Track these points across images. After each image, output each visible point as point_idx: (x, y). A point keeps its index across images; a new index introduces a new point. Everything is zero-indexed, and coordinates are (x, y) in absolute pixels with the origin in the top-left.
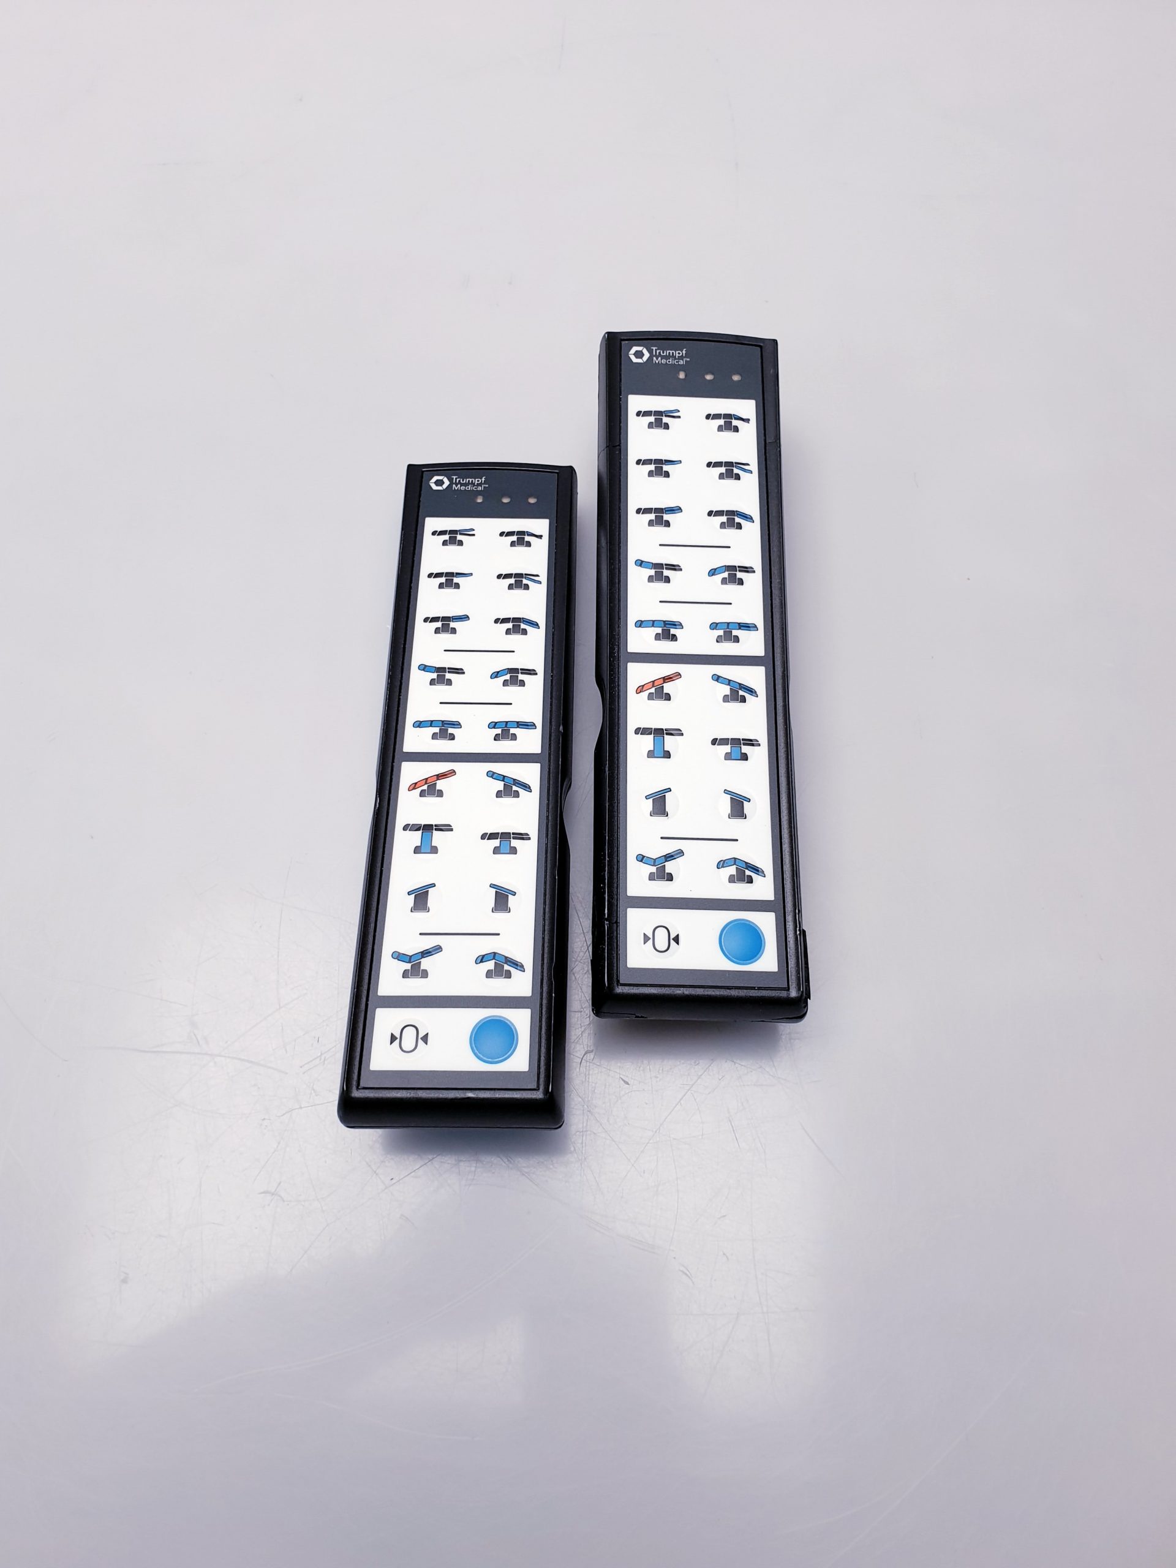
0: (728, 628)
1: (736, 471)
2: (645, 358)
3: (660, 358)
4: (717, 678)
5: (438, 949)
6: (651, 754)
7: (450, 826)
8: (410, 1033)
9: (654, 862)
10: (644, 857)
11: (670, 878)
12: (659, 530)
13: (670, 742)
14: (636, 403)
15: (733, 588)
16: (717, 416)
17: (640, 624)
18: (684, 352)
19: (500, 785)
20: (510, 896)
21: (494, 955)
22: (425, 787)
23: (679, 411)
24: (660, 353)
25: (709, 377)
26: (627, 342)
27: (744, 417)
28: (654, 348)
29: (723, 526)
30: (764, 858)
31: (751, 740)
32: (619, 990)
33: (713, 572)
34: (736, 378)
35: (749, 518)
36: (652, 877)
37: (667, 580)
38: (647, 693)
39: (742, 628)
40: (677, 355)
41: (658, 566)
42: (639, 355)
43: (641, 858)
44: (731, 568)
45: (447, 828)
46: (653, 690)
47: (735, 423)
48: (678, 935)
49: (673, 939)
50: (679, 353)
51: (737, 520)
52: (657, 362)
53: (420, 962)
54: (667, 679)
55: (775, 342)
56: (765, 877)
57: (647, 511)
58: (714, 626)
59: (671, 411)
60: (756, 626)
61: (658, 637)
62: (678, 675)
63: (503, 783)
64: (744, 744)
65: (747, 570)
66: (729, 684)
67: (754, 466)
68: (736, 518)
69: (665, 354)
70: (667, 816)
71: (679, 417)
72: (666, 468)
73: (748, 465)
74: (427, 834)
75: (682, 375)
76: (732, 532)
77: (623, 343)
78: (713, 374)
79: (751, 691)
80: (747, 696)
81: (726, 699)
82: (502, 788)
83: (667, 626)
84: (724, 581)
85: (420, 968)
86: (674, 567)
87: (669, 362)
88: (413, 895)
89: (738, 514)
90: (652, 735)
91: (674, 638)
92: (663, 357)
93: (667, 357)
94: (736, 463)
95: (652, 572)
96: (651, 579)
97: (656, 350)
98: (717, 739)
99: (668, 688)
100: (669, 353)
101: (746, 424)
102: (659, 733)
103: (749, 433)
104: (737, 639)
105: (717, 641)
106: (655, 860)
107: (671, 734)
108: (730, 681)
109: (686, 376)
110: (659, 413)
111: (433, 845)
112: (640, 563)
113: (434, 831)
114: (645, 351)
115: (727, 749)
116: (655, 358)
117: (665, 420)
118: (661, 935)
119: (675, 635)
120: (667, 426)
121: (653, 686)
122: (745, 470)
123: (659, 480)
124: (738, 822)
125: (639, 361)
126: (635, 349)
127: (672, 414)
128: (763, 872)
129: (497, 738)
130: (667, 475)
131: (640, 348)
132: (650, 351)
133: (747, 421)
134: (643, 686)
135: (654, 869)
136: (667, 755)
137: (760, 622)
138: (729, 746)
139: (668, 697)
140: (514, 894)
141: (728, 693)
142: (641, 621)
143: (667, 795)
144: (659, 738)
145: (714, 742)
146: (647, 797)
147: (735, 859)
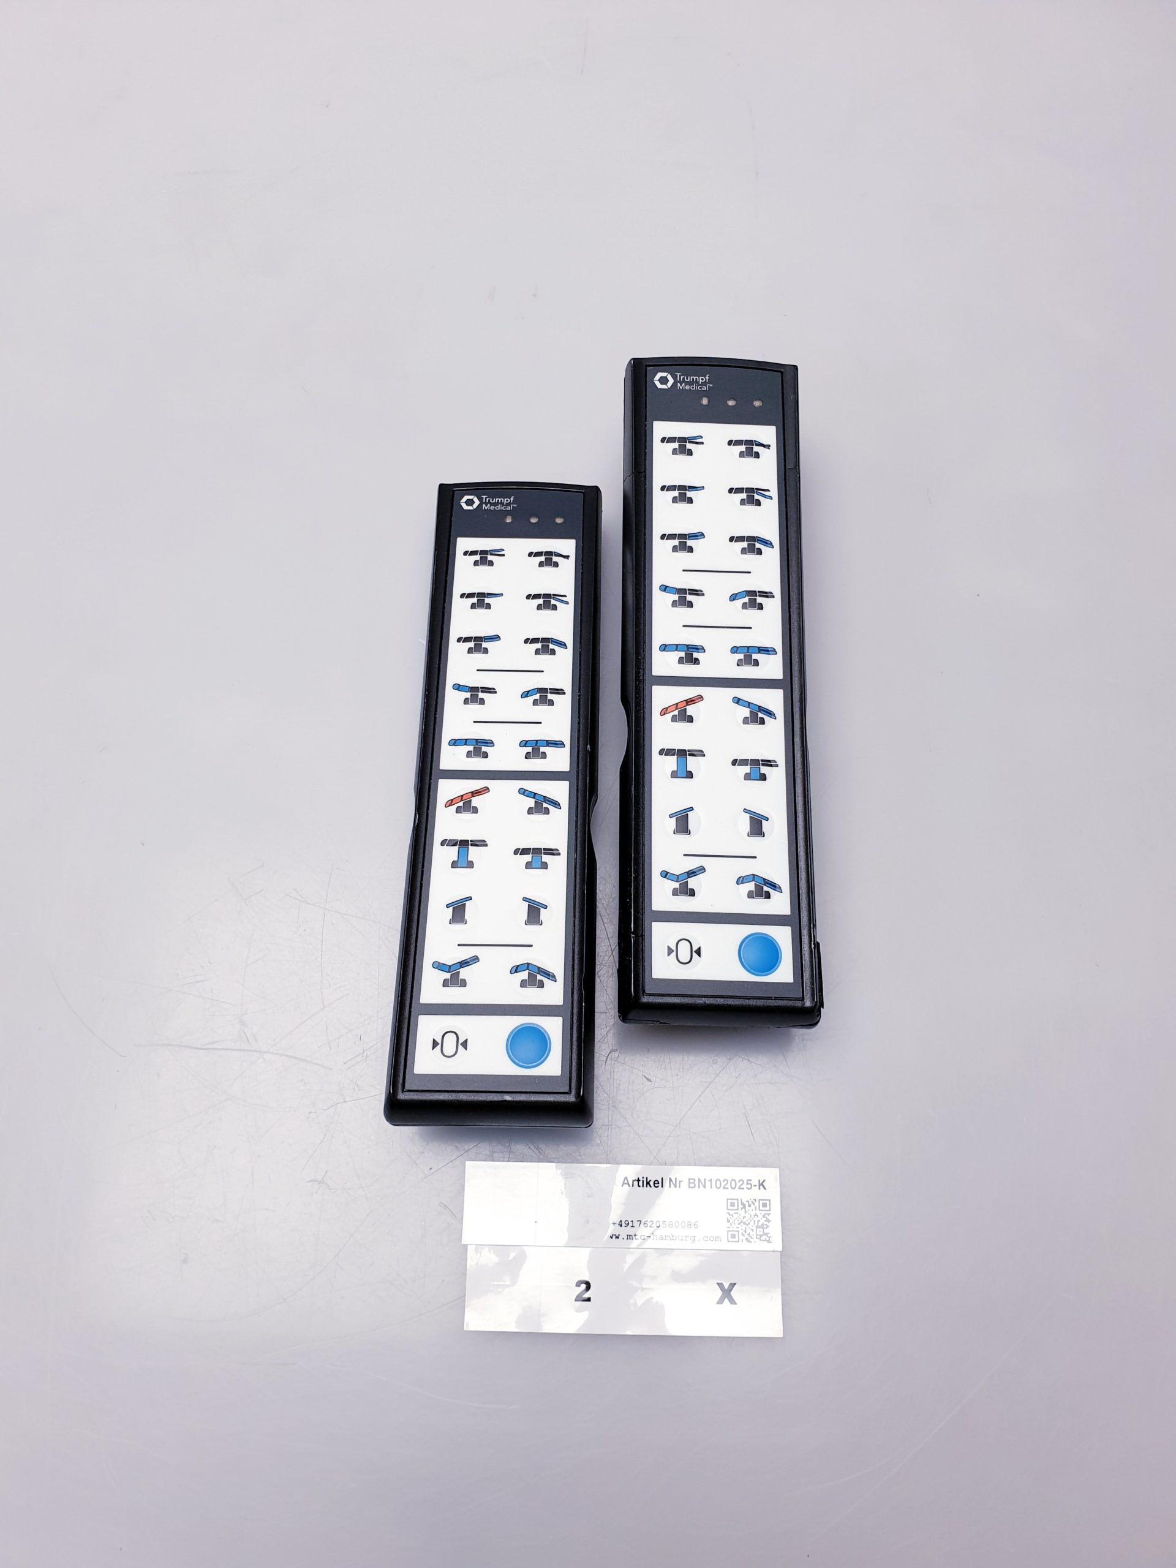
0: (748, 652)
1: (757, 497)
2: (670, 384)
3: (684, 384)
4: (737, 701)
5: (475, 959)
6: (674, 775)
7: (484, 841)
8: (450, 1040)
9: (677, 878)
10: (667, 873)
11: (692, 893)
12: (683, 555)
13: (692, 763)
14: (661, 429)
15: (753, 613)
16: (738, 443)
17: (664, 648)
18: (707, 378)
19: (531, 802)
20: (542, 909)
21: (528, 966)
22: (461, 804)
23: (702, 437)
24: (684, 378)
25: (731, 403)
26: (652, 368)
27: (765, 443)
28: (678, 374)
29: (744, 551)
30: (781, 874)
31: (769, 761)
32: (645, 999)
33: (734, 597)
34: (757, 404)
35: (769, 544)
36: (675, 893)
37: (690, 605)
38: (671, 715)
39: (761, 652)
40: (701, 381)
41: (682, 591)
42: (664, 380)
43: (665, 874)
44: (752, 593)
45: (481, 843)
46: (676, 713)
47: (756, 449)
48: (700, 948)
49: (695, 952)
50: (702, 379)
51: (758, 545)
52: (681, 388)
53: (459, 972)
54: (690, 702)
55: (795, 368)
56: (782, 892)
57: (671, 537)
58: (735, 650)
59: (695, 438)
60: (774, 650)
61: (681, 661)
62: (701, 698)
63: (534, 800)
64: (763, 765)
65: (766, 594)
66: (749, 707)
67: (774, 492)
68: (756, 543)
69: (689, 380)
70: (690, 834)
71: (702, 443)
72: (689, 494)
73: (768, 490)
74: (463, 849)
75: (705, 401)
76: (752, 557)
77: (648, 368)
78: (735, 400)
79: (770, 714)
80: (766, 718)
81: (746, 721)
82: (533, 805)
83: (690, 650)
84: (744, 606)
85: (459, 977)
86: (696, 592)
87: (693, 388)
88: (452, 908)
89: (758, 540)
90: (676, 756)
91: (696, 661)
92: (687, 383)
93: (691, 383)
94: (757, 489)
95: (676, 597)
96: (674, 604)
97: (680, 375)
98: (737, 760)
99: (690, 710)
100: (693, 379)
101: (766, 450)
102: (682, 754)
103: (769, 459)
104: (756, 663)
105: (738, 665)
106: (678, 876)
107: (694, 755)
108: (749, 703)
109: (709, 402)
110: (683, 440)
111: (469, 860)
112: (665, 588)
113: (470, 846)
114: (670, 377)
115: (746, 769)
116: (679, 384)
117: (689, 446)
118: (684, 948)
119: (697, 659)
120: (690, 453)
121: (677, 709)
122: (765, 496)
123: (683, 506)
124: (756, 840)
125: (664, 387)
126: (659, 375)
127: (694, 440)
128: (780, 888)
129: (528, 756)
130: (690, 501)
131: (664, 374)
132: (674, 377)
133: (768, 447)
134: (667, 708)
135: (677, 885)
136: (690, 775)
137: (778, 645)
138: (749, 766)
139: (690, 719)
140: (545, 907)
141: (748, 715)
142: (665, 645)
143: (690, 814)
144: (682, 759)
145: (734, 762)
146: (671, 816)
147: (754, 875)
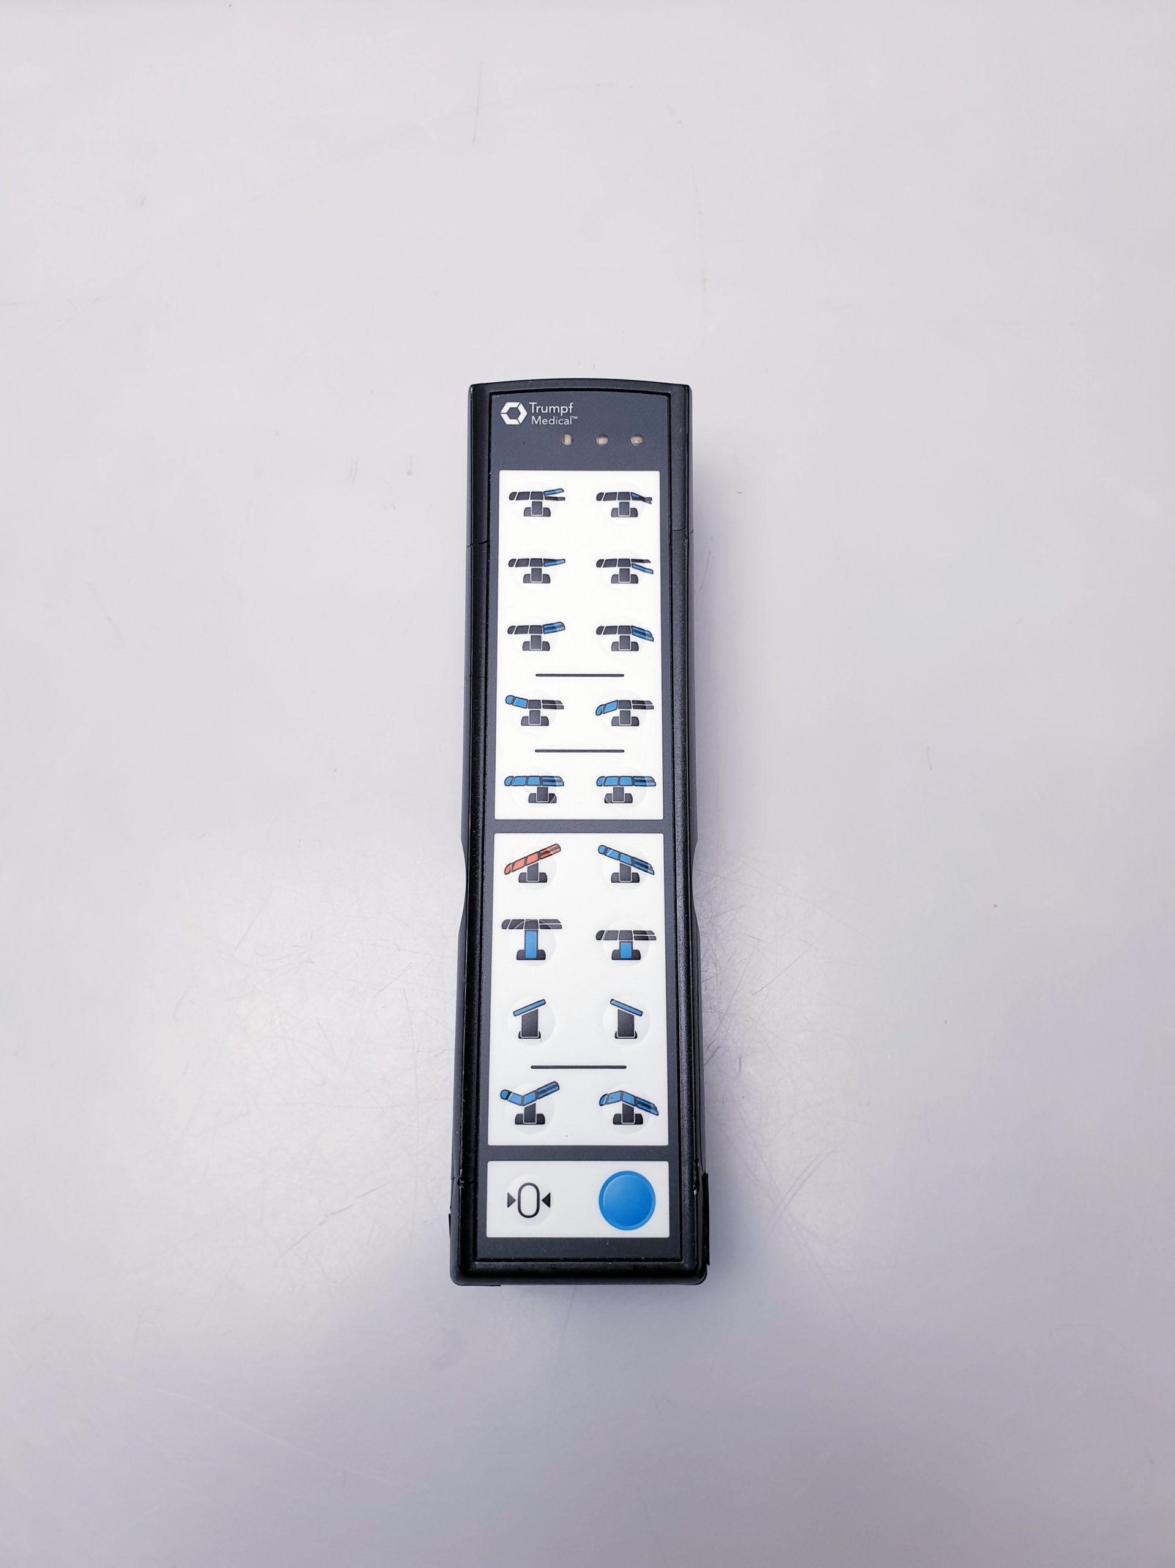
0: (619, 784)
1: (633, 571)
2: (521, 418)
3: (540, 417)
4: (604, 851)
6: (521, 956)
9: (521, 1100)
10: (510, 1093)
11: (541, 1120)
12: (537, 655)
13: (545, 938)
14: (510, 481)
15: (627, 730)
16: (610, 496)
17: (511, 781)
18: (571, 407)
23: (563, 491)
24: (540, 409)
25: (602, 441)
26: (498, 396)
27: (645, 496)
28: (533, 404)
29: (615, 647)
30: (656, 1090)
31: (644, 932)
32: (478, 1264)
33: (601, 710)
34: (636, 440)
35: (648, 635)
36: (519, 1121)
37: (545, 722)
38: (518, 873)
39: (636, 784)
40: (562, 411)
41: (534, 704)
42: (514, 413)
43: (506, 1095)
44: (624, 704)
46: (525, 870)
47: (633, 504)
48: (549, 1195)
49: (543, 1200)
50: (564, 410)
51: (633, 638)
52: (536, 423)
54: (543, 854)
55: (686, 389)
56: (658, 1115)
57: (521, 630)
58: (602, 781)
59: (553, 491)
60: (653, 781)
61: (532, 799)
62: (557, 848)
64: (636, 938)
65: (642, 705)
66: (618, 859)
67: (656, 565)
68: (631, 636)
69: (546, 411)
70: (540, 1037)
71: (563, 499)
72: (545, 570)
73: (648, 561)
75: (568, 440)
76: (626, 655)
77: (494, 397)
78: (606, 436)
79: (645, 867)
80: (641, 873)
81: (615, 879)
83: (544, 783)
84: (615, 722)
86: (553, 705)
87: (552, 422)
89: (633, 631)
90: (524, 930)
91: (552, 798)
92: (544, 416)
93: (548, 416)
94: (633, 560)
95: (526, 712)
96: (524, 722)
97: (535, 405)
98: (604, 931)
99: (544, 866)
100: (552, 409)
101: (646, 504)
102: (532, 926)
103: (650, 516)
104: (629, 799)
105: (606, 802)
106: (523, 1097)
107: (547, 927)
108: (620, 853)
109: (572, 441)
110: (537, 495)
112: (512, 700)
114: (521, 409)
115: (615, 945)
116: (533, 417)
117: (546, 504)
118: (529, 1195)
119: (554, 795)
120: (547, 513)
121: (526, 864)
122: (643, 569)
123: (537, 587)
124: (626, 1043)
125: (514, 422)
126: (509, 405)
127: (553, 495)
128: (656, 1109)
130: (547, 579)
131: (514, 405)
132: (528, 408)
133: (649, 500)
134: (514, 863)
135: (521, 1110)
136: (541, 956)
137: (658, 775)
138: (618, 941)
139: (543, 878)
141: (618, 870)
142: (513, 777)
143: (541, 1010)
144: (531, 934)
145: (600, 936)
146: (515, 1014)
147: (622, 1092)
